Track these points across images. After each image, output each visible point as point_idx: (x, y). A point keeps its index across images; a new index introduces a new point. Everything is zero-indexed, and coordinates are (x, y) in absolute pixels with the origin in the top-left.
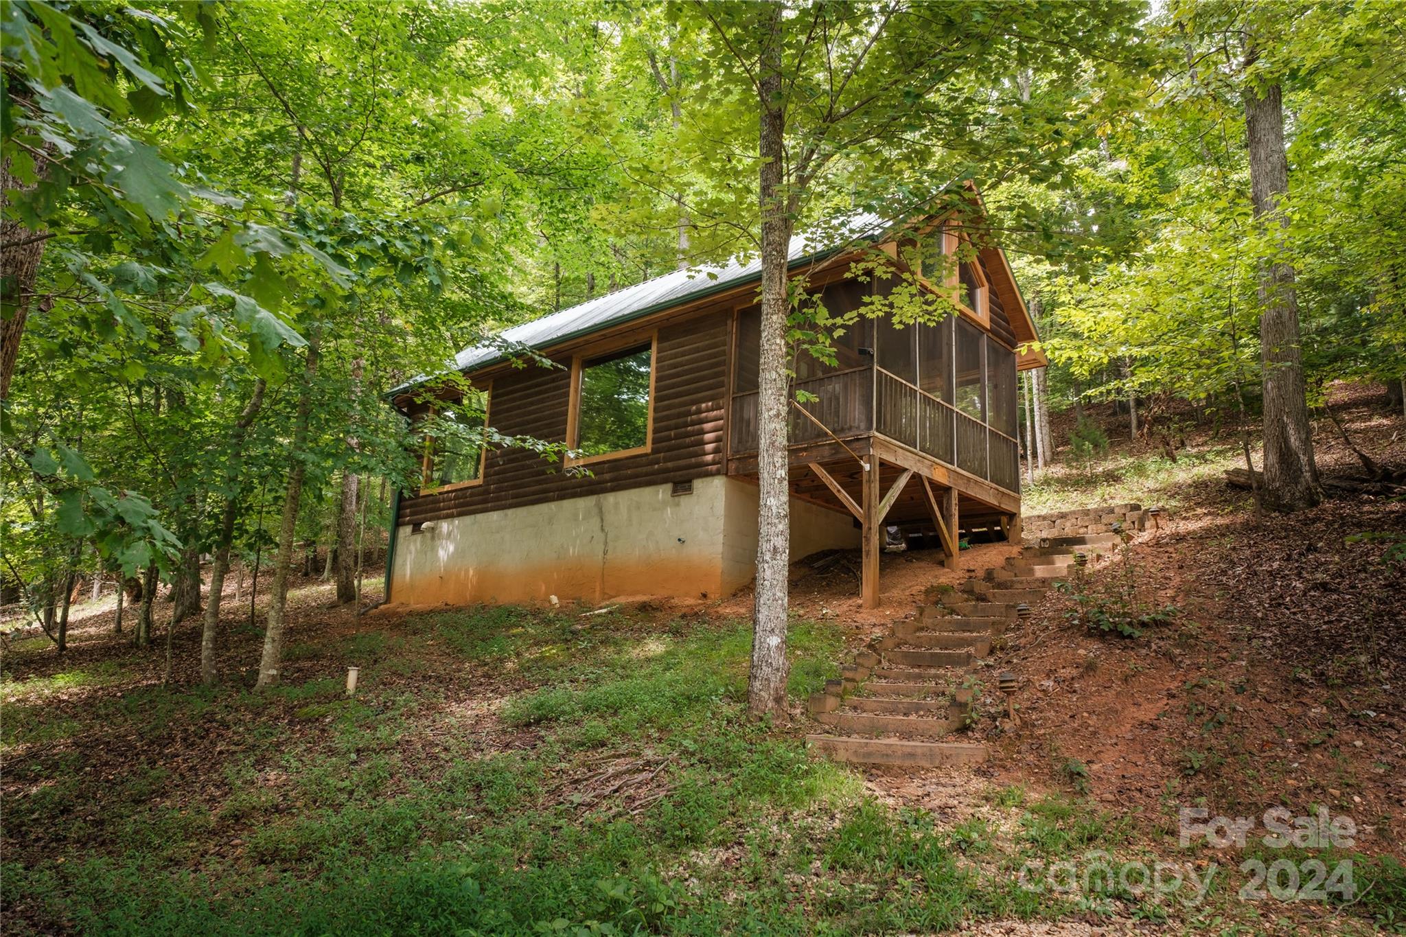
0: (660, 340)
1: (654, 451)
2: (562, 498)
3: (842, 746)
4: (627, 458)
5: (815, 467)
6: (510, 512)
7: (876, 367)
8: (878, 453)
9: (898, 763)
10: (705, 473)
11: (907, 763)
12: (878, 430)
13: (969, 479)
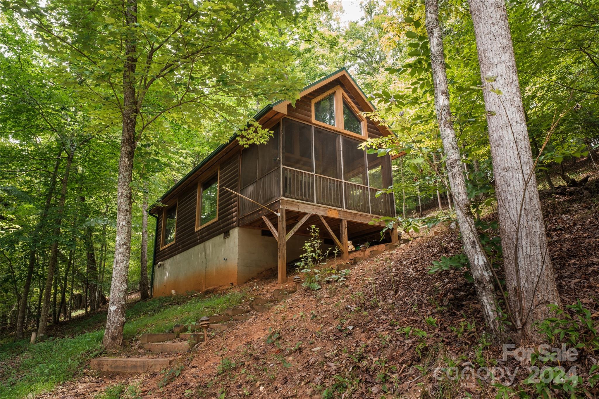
0: (221, 169)
1: (219, 219)
2: (195, 245)
3: (105, 363)
4: (212, 224)
5: (264, 218)
6: (182, 254)
7: (282, 166)
8: (284, 207)
9: (129, 371)
10: (233, 227)
11: (133, 371)
12: (284, 196)
13: (355, 214)
